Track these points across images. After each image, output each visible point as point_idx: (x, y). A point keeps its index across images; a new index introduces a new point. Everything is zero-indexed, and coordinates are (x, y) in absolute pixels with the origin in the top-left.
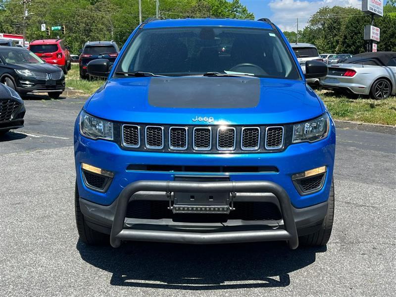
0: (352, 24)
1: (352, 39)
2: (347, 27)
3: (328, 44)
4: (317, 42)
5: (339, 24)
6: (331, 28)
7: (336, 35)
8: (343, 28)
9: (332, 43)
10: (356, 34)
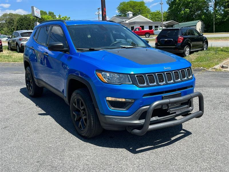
0: (19, 21)
1: (21, 27)
2: (18, 23)
3: (9, 30)
4: (4, 29)
5: (13, 21)
6: (10, 23)
7: (12, 26)
8: (15, 23)
9: (11, 30)
10: (22, 25)
